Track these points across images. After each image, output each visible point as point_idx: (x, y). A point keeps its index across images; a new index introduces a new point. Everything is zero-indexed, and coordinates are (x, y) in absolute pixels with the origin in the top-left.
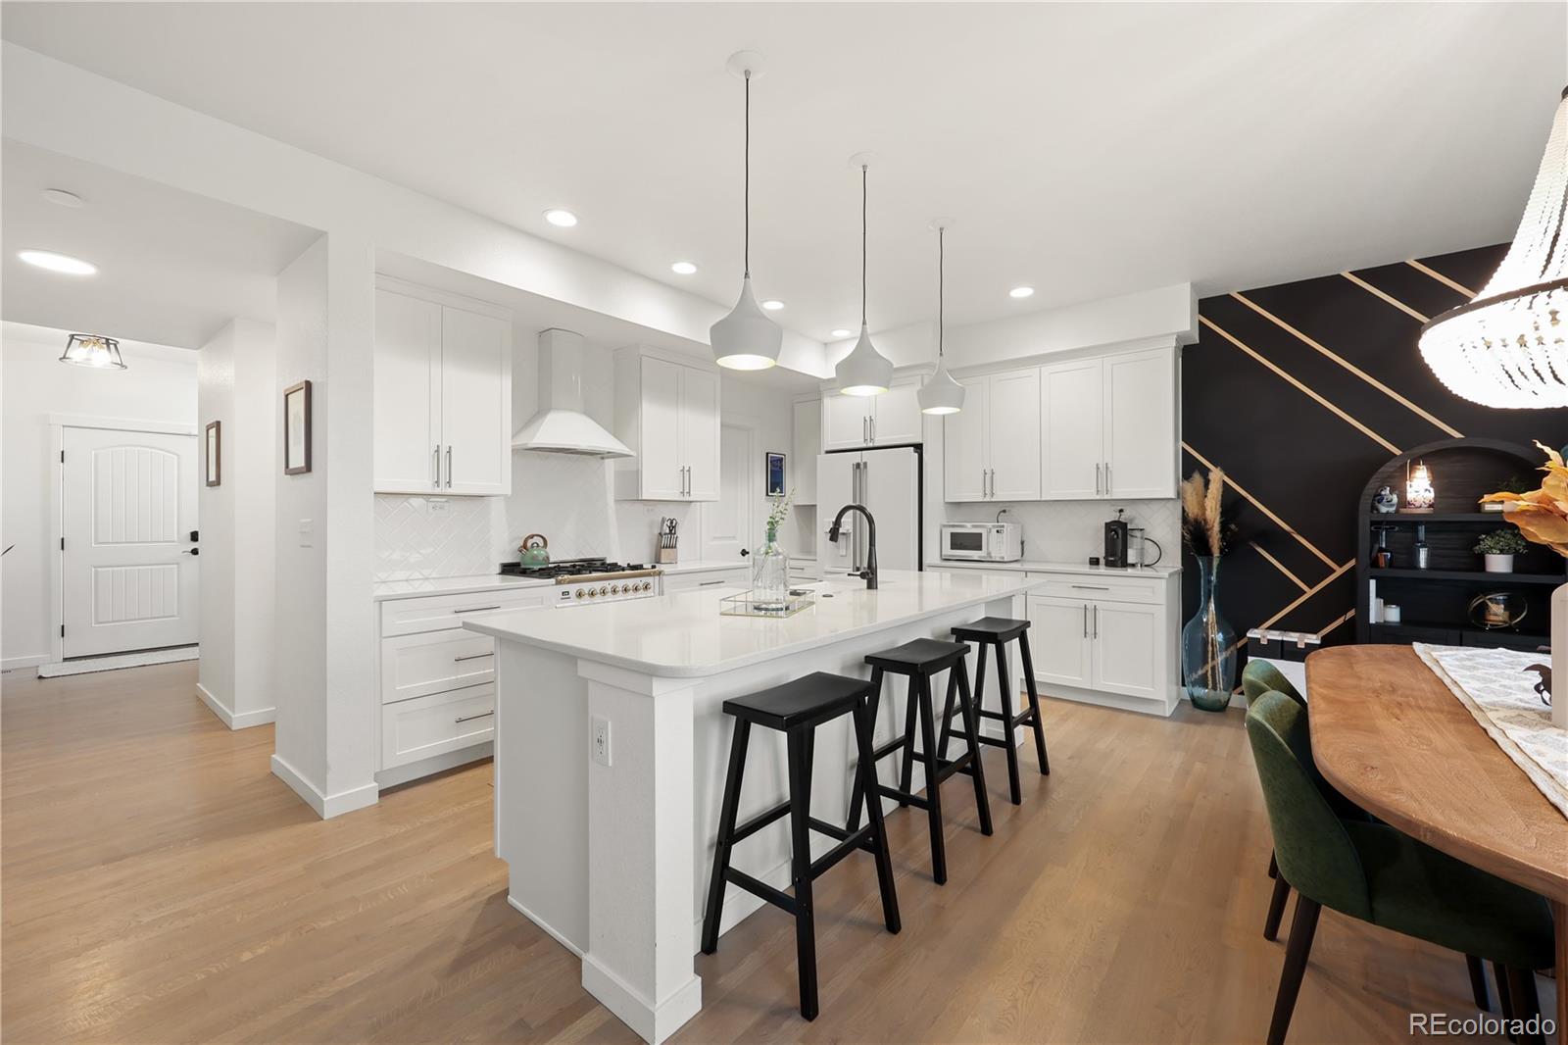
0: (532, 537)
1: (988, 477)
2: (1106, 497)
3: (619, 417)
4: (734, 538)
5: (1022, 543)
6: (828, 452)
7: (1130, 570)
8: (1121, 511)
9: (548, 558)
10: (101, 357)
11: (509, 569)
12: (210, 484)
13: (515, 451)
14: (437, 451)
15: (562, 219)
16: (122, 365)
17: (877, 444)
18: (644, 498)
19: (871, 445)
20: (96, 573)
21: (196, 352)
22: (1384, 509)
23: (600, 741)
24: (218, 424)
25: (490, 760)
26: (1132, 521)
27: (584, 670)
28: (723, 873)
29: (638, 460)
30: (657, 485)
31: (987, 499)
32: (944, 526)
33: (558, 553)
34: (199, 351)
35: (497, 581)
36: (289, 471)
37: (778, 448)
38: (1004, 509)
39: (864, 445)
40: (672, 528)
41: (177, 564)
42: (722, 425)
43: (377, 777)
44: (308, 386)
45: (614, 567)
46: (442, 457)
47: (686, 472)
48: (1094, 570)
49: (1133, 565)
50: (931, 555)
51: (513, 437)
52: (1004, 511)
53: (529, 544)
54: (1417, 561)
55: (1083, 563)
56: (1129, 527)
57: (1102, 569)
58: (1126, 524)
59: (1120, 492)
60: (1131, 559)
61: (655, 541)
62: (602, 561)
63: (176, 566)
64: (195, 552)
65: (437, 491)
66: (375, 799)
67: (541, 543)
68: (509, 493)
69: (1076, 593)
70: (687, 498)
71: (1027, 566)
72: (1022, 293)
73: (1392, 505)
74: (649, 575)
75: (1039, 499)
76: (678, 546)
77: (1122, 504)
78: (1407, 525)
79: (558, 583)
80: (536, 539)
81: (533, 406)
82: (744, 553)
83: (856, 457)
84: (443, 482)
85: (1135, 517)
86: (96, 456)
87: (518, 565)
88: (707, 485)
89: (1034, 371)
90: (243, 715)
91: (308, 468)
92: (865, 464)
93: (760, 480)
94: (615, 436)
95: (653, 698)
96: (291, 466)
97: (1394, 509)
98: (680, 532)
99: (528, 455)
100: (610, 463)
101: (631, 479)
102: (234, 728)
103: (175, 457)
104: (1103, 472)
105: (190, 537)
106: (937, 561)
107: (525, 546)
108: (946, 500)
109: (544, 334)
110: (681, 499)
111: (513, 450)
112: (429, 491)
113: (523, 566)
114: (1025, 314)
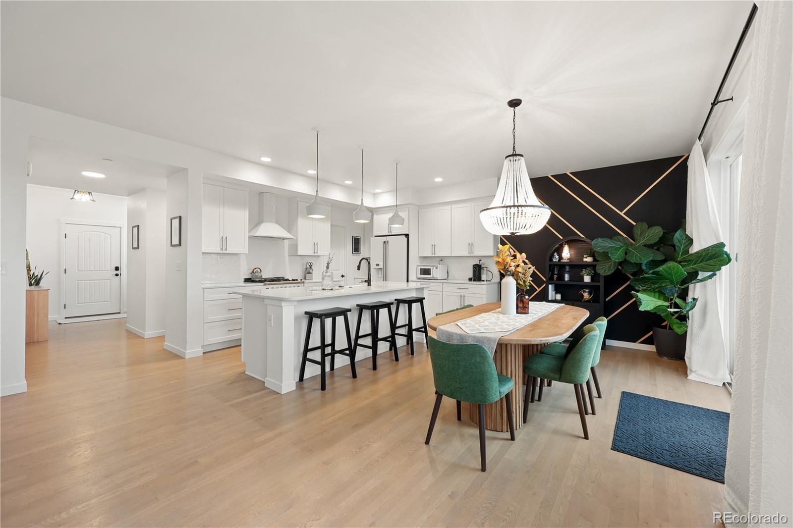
0: (256, 269)
1: (433, 247)
2: (472, 255)
3: (290, 226)
4: (338, 270)
5: (448, 272)
6: (375, 236)
7: (483, 283)
8: (480, 260)
9: (262, 276)
10: (86, 198)
11: (247, 280)
12: (134, 248)
13: (250, 237)
14: (222, 238)
15: (266, 160)
16: (93, 201)
17: (393, 234)
18: (299, 254)
19: (391, 234)
20: (78, 283)
21: (127, 197)
22: (554, 260)
23: (270, 320)
24: (138, 226)
25: (241, 345)
26: (484, 264)
27: (266, 301)
28: (305, 359)
29: (296, 240)
30: (304, 249)
31: (433, 255)
32: (418, 266)
33: (265, 275)
34: (129, 197)
35: (243, 284)
36: (172, 245)
37: (357, 235)
38: (442, 259)
39: (388, 234)
40: (311, 266)
41: (110, 280)
42: (331, 225)
43: (202, 347)
44: (180, 218)
45: (287, 280)
46: (224, 240)
47: (316, 245)
48: (470, 283)
49: (483, 281)
50: (412, 276)
51: (249, 232)
52: (442, 260)
53: (255, 271)
54: (564, 278)
55: (467, 280)
56: (482, 266)
57: (472, 282)
58: (481, 265)
59: (477, 253)
60: (483, 279)
61: (304, 271)
62: (283, 278)
63: (109, 281)
64: (117, 275)
65: (222, 252)
66: (202, 354)
67: (259, 271)
68: (247, 253)
69: (458, 290)
70: (316, 254)
71: (449, 281)
72: (438, 180)
73: (557, 259)
74: (299, 283)
75: (450, 255)
76: (313, 272)
77: (481, 258)
78: (562, 266)
79: (265, 285)
80: (257, 269)
81: (256, 221)
82: (343, 276)
83: (384, 239)
84: (224, 249)
85: (485, 263)
86: (78, 235)
87: (250, 279)
88: (325, 250)
89: (449, 207)
90: (149, 333)
91: (180, 244)
92: (388, 242)
93: (350, 246)
94: (288, 232)
95: (282, 307)
96: (173, 244)
97: (558, 260)
98: (313, 267)
99: (254, 240)
100: (286, 242)
101: (294, 247)
102: (145, 338)
103: (109, 236)
104: (471, 245)
105: (114, 269)
106: (415, 279)
107: (253, 272)
108: (420, 256)
109: (261, 194)
110: (313, 254)
111: (249, 237)
112: (219, 252)
113: (252, 279)
114: (439, 187)
